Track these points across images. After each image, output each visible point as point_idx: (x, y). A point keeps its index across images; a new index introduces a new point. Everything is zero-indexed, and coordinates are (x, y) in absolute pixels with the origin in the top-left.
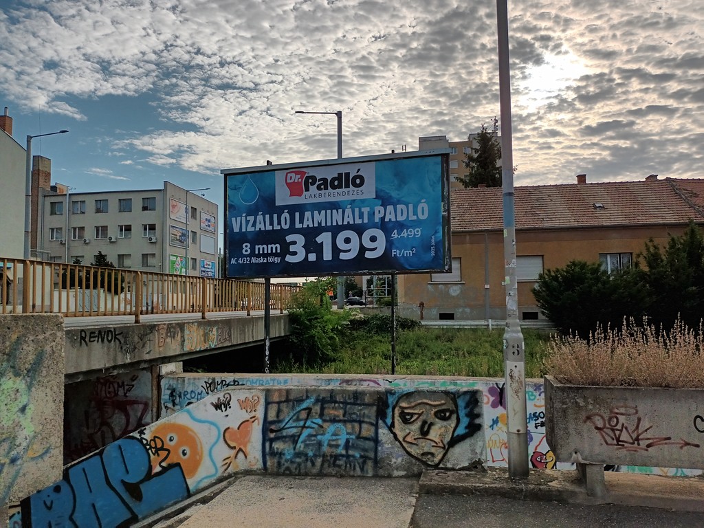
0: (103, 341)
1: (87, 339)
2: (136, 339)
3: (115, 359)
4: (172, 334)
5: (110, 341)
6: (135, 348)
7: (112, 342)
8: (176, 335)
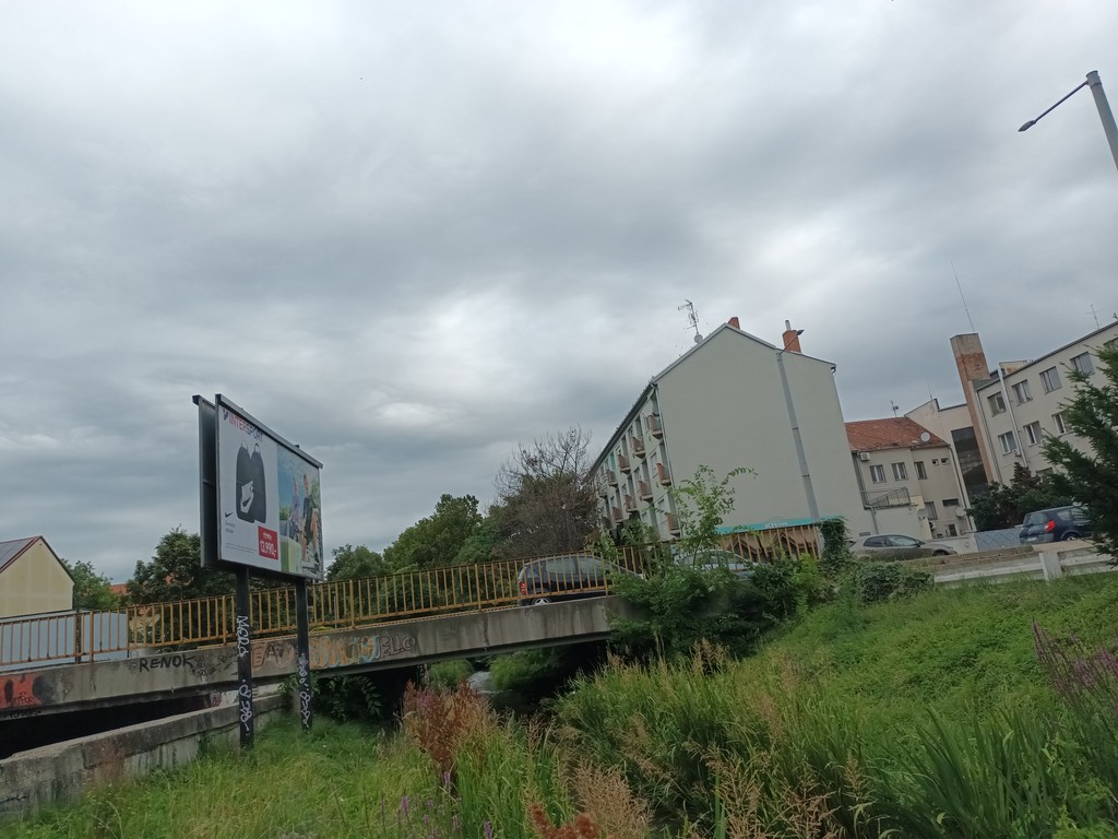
0: (168, 666)
1: (148, 666)
2: (215, 661)
3: (185, 681)
4: (277, 652)
5: (177, 666)
6: (213, 670)
7: (181, 666)
8: (285, 654)
